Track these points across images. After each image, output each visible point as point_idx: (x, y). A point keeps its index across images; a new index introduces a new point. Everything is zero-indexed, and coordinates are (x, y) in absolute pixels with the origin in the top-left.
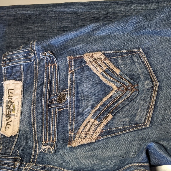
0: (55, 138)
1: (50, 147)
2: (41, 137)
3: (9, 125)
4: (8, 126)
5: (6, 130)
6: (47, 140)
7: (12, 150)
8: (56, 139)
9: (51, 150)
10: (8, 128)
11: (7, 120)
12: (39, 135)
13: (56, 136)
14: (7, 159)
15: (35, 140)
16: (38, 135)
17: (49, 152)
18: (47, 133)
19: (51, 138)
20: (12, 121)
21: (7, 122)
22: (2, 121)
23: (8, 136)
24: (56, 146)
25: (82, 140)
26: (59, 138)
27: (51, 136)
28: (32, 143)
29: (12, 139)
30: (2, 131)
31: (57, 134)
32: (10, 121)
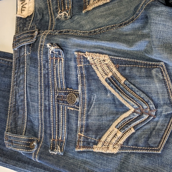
0: (70, 6)
1: (66, 12)
2: (57, 8)
3: (25, 7)
4: (23, 9)
5: (22, 13)
6: (63, 9)
7: (29, 27)
8: (72, 6)
9: (67, 16)
10: (24, 10)
11: (22, 3)
12: (55, 7)
13: (71, 4)
14: (25, 33)
15: (51, 14)
16: (53, 8)
17: (66, 18)
18: (62, 3)
19: (66, 7)
20: (26, 3)
21: (22, 5)
22: (17, 6)
23: (24, 17)
24: (71, 12)
25: (96, 2)
26: (74, 5)
27: (66, 5)
28: (48, 18)
29: (28, 19)
30: (18, 14)
31: (72, 2)
32: (25, 4)
